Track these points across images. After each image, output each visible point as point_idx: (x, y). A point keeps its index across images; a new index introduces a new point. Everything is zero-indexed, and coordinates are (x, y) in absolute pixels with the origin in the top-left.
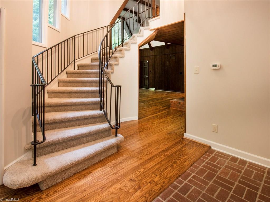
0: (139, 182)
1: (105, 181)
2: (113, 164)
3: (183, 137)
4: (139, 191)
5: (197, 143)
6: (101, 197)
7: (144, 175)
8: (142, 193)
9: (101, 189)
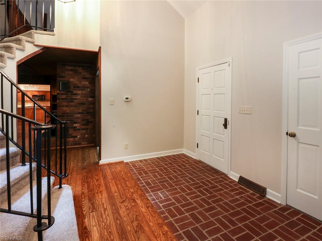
0: (128, 199)
1: (109, 218)
2: (90, 209)
3: (99, 165)
4: (137, 200)
5: (113, 163)
6: (127, 221)
7: (123, 194)
8: (139, 199)
9: (118, 221)
